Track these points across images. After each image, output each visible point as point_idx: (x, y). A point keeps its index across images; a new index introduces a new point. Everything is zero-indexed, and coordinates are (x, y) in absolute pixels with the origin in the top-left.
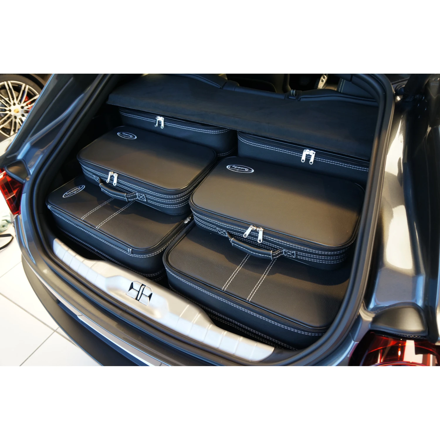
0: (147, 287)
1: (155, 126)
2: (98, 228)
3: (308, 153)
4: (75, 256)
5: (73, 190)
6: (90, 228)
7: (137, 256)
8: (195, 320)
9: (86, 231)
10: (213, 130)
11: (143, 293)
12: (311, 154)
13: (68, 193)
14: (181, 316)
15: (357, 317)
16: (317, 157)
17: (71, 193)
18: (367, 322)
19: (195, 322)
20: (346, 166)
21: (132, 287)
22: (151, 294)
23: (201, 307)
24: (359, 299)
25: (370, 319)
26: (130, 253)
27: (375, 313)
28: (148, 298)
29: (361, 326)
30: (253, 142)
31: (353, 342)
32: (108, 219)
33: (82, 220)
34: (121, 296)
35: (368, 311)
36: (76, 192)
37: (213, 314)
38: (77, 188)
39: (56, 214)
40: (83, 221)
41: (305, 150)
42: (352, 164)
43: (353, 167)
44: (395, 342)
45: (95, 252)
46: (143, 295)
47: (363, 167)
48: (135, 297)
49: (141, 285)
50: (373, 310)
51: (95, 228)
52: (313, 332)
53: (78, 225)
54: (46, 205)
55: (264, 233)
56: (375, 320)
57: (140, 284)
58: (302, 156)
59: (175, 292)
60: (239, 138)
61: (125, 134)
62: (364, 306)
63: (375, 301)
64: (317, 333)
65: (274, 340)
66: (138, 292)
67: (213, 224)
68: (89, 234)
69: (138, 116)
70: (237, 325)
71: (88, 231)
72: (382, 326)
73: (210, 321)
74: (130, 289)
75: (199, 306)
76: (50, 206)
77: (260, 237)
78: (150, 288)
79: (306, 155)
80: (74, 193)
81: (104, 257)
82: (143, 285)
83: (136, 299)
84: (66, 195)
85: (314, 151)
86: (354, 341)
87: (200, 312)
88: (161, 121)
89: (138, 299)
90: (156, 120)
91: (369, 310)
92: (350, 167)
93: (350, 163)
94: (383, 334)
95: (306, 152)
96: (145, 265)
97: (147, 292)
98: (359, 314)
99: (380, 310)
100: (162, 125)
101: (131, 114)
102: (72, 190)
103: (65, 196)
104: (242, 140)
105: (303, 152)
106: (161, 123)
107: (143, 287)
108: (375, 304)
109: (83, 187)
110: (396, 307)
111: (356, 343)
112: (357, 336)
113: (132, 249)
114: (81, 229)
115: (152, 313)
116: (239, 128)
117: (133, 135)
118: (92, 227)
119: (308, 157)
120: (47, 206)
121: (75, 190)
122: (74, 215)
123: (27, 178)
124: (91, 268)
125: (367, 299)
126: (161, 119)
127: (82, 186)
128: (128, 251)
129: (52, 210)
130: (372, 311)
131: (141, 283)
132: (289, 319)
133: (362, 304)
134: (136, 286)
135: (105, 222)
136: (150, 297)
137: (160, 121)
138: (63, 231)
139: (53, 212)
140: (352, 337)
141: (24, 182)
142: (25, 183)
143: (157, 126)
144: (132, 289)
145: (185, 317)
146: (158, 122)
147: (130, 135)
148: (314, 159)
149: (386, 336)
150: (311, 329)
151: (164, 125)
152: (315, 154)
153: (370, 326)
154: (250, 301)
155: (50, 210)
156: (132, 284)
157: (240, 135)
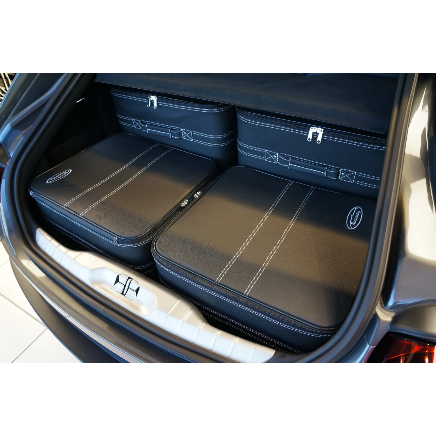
0: (134, 280)
1: (148, 106)
2: (82, 216)
3: (315, 131)
4: (59, 246)
5: (59, 175)
6: (74, 215)
7: (123, 246)
8: (185, 318)
9: (70, 219)
10: (210, 109)
11: (130, 287)
12: (318, 132)
13: (53, 179)
14: (170, 313)
15: (373, 317)
16: (326, 135)
17: (56, 178)
18: (385, 322)
19: (185, 320)
20: (358, 144)
21: (117, 280)
22: (138, 289)
23: (194, 304)
24: (376, 295)
25: (389, 319)
26: (115, 242)
27: (395, 312)
28: (135, 293)
29: (378, 327)
30: (253, 120)
31: (368, 346)
32: (93, 206)
33: (65, 207)
34: (105, 290)
35: (386, 310)
36: (61, 177)
37: (206, 311)
38: (63, 173)
39: (39, 202)
40: (67, 208)
41: (312, 127)
42: (366, 142)
43: (367, 146)
44: (421, 348)
45: (81, 242)
46: (129, 289)
47: (378, 145)
48: (121, 292)
49: (128, 278)
50: (392, 308)
51: (79, 215)
52: (321, 334)
53: (61, 213)
54: (28, 191)
56: (395, 320)
57: (126, 277)
58: (308, 134)
59: (165, 286)
60: (239, 116)
62: (381, 303)
63: (395, 298)
64: (325, 334)
65: (275, 341)
66: (124, 286)
68: (73, 222)
69: (130, 96)
70: (234, 324)
71: (71, 219)
72: (403, 328)
73: (202, 319)
74: (116, 283)
75: (192, 302)
76: (32, 192)
78: (138, 282)
79: (313, 133)
80: (59, 178)
81: (91, 247)
82: (129, 278)
83: (122, 293)
84: (50, 180)
85: (322, 128)
86: (369, 344)
87: (192, 309)
88: (154, 101)
89: (124, 293)
90: (149, 99)
91: (387, 308)
92: (364, 145)
93: (363, 141)
94: (406, 338)
95: (313, 130)
96: (133, 256)
97: (134, 286)
98: (376, 313)
99: (401, 309)
100: (155, 105)
101: (123, 94)
102: (57, 175)
103: (48, 182)
104: (241, 118)
105: (309, 130)
106: (154, 102)
107: (130, 280)
108: (395, 300)
109: (70, 171)
110: (421, 305)
111: (372, 347)
112: (373, 339)
113: (118, 238)
114: (65, 217)
115: (138, 309)
116: (237, 103)
118: (76, 214)
119: (315, 134)
120: (29, 193)
121: (60, 175)
122: (57, 202)
123: (7, 162)
124: (74, 259)
125: (385, 296)
126: (154, 98)
127: (68, 171)
128: (114, 239)
129: (34, 197)
130: (392, 310)
131: (128, 276)
132: (293, 318)
133: (379, 302)
134: (123, 280)
135: (90, 208)
136: (137, 291)
137: (152, 100)
138: (48, 220)
139: (35, 199)
140: (367, 340)
141: (4, 166)
142: (5, 168)
143: (149, 106)
144: (118, 283)
145: (174, 314)
146: (151, 102)
148: (322, 137)
149: (409, 340)
150: (319, 329)
151: (157, 105)
152: (323, 131)
153: (389, 327)
154: (247, 295)
155: (33, 197)
156: (118, 276)
157: (240, 113)
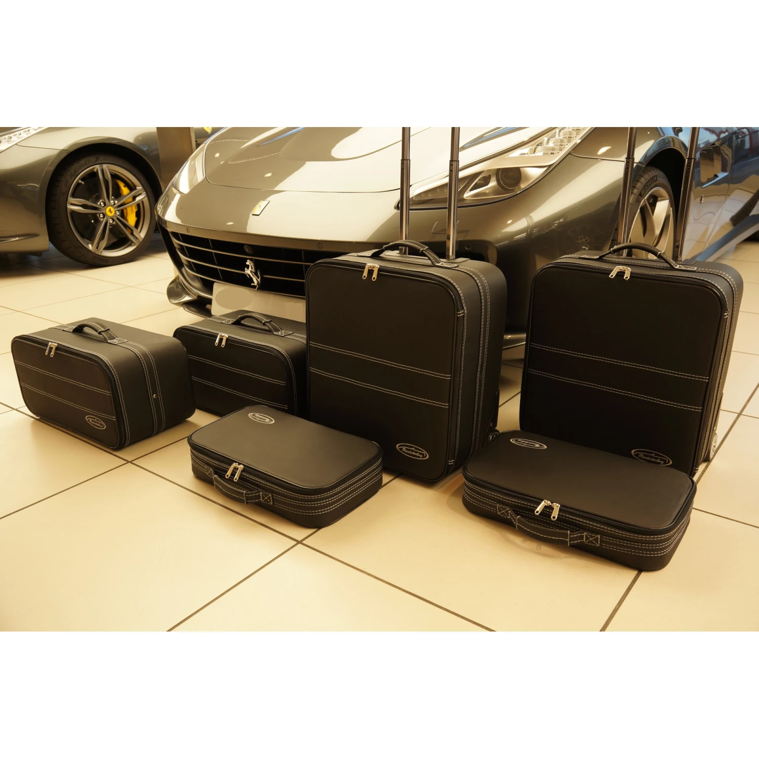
55: (560, 510)
61: (258, 416)
67: (490, 498)
77: (555, 514)
117: (270, 419)
147: (265, 418)
